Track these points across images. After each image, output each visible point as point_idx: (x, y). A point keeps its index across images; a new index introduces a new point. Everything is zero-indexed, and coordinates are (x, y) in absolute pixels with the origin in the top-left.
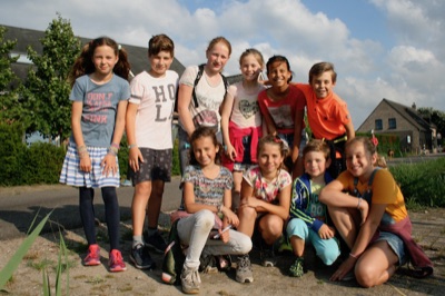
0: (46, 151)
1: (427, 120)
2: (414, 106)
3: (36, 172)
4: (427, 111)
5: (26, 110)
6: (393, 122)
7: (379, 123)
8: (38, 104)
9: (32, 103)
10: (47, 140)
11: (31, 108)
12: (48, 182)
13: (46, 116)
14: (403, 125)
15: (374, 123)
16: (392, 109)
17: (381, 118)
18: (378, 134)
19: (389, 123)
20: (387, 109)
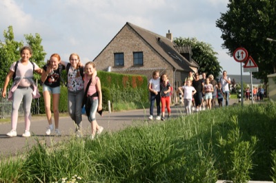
1: (186, 55)
2: (169, 35)
4: (188, 43)
6: (138, 56)
7: (119, 57)
14: (152, 62)
15: (112, 57)
16: (138, 39)
17: (122, 51)
18: (117, 74)
19: (134, 59)
20: (131, 37)
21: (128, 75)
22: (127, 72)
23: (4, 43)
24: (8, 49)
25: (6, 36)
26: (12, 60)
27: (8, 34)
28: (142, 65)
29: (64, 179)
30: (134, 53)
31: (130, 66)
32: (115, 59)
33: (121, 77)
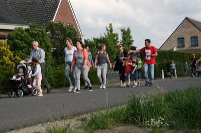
15: (176, 41)
16: (194, 28)
17: (183, 37)
18: (180, 52)
19: (191, 41)
20: (189, 27)
21: (187, 52)
22: (187, 50)
23: (107, 35)
24: (109, 38)
25: (108, 30)
26: (112, 45)
27: (109, 29)
28: (197, 45)
29: (152, 120)
30: (191, 37)
31: (189, 46)
32: (178, 42)
33: (183, 54)
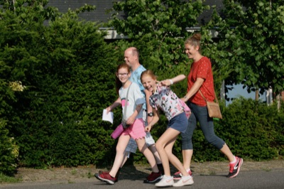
0: (251, 112)
3: (237, 142)
5: (222, 54)
8: (238, 43)
9: (231, 41)
10: (252, 95)
11: (229, 49)
12: (255, 158)
13: (250, 61)
